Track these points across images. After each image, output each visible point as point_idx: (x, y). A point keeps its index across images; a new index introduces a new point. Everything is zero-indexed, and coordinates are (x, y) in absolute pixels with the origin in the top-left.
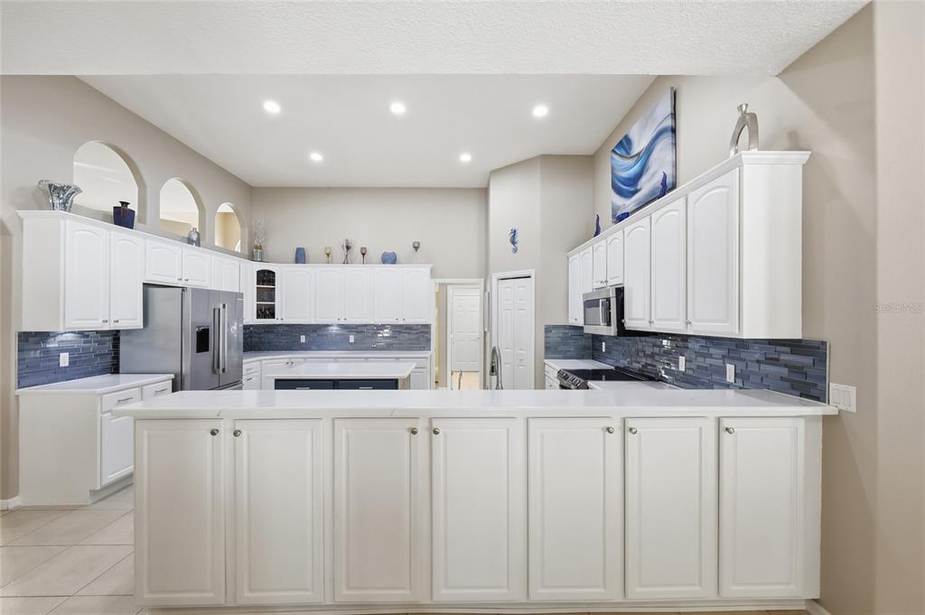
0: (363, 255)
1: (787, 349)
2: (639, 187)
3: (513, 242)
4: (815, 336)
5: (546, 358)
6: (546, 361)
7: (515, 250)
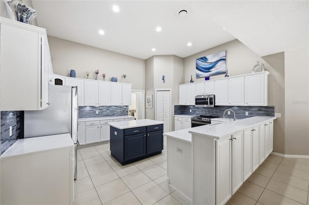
0: (104, 77)
1: (264, 108)
2: (210, 71)
3: (163, 79)
4: (271, 105)
5: (175, 115)
6: (175, 116)
7: (164, 82)
